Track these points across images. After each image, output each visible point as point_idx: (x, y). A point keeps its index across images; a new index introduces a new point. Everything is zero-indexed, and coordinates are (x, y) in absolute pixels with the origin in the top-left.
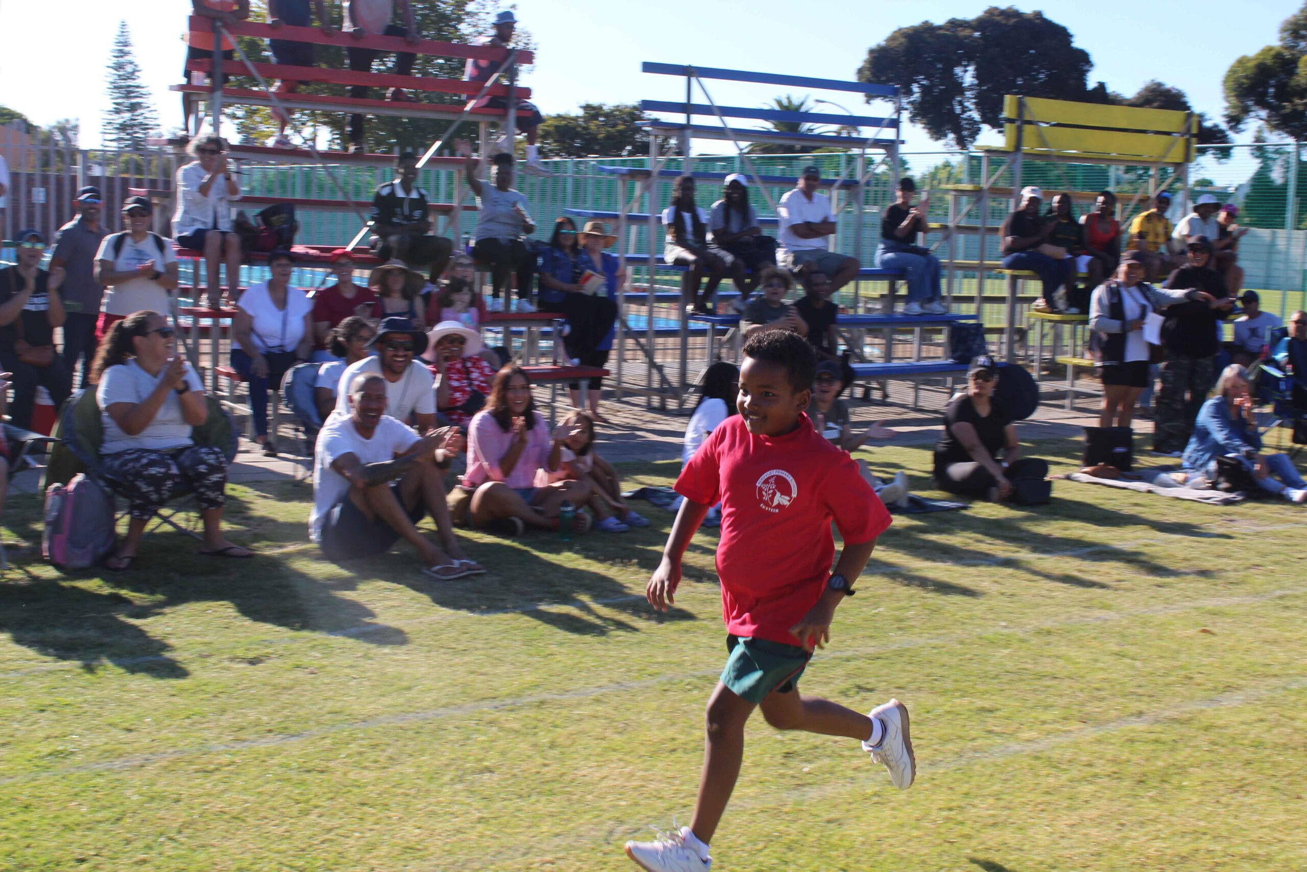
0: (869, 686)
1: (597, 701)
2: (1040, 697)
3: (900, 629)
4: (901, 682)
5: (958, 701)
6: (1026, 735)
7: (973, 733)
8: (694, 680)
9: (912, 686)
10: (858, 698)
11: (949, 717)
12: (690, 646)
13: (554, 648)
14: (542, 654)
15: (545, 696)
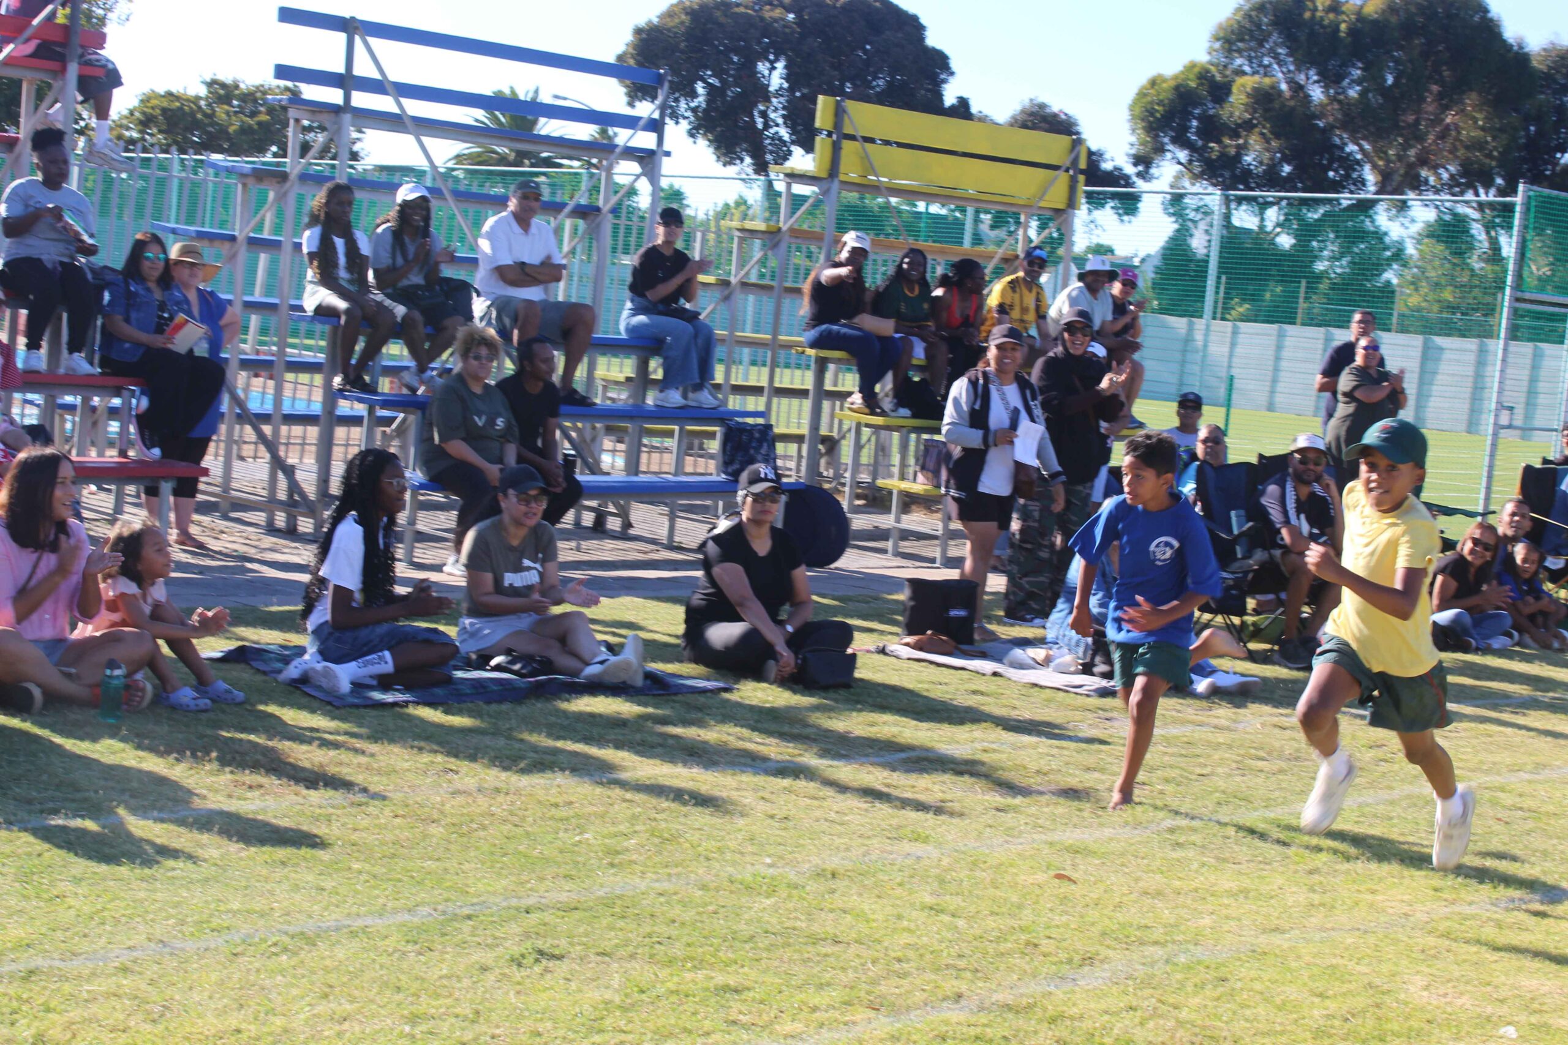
0: (557, 952)
1: (125, 970)
2: (815, 971)
3: (612, 865)
4: (607, 946)
5: (689, 976)
6: (788, 1027)
7: (707, 1025)
8: (286, 939)
9: (622, 952)
10: (537, 969)
11: (674, 998)
12: (285, 886)
13: (63, 887)
14: (45, 896)
15: (39, 962)
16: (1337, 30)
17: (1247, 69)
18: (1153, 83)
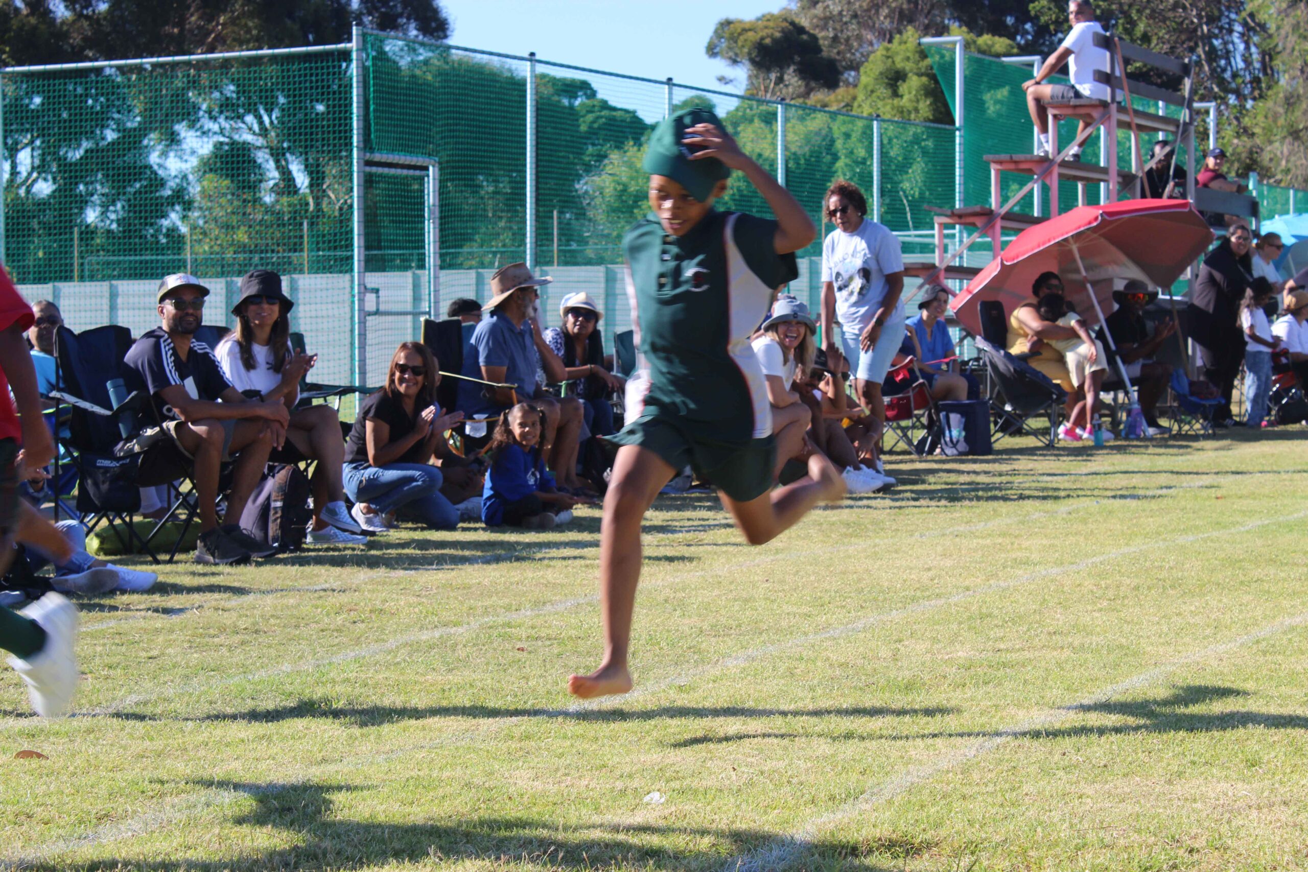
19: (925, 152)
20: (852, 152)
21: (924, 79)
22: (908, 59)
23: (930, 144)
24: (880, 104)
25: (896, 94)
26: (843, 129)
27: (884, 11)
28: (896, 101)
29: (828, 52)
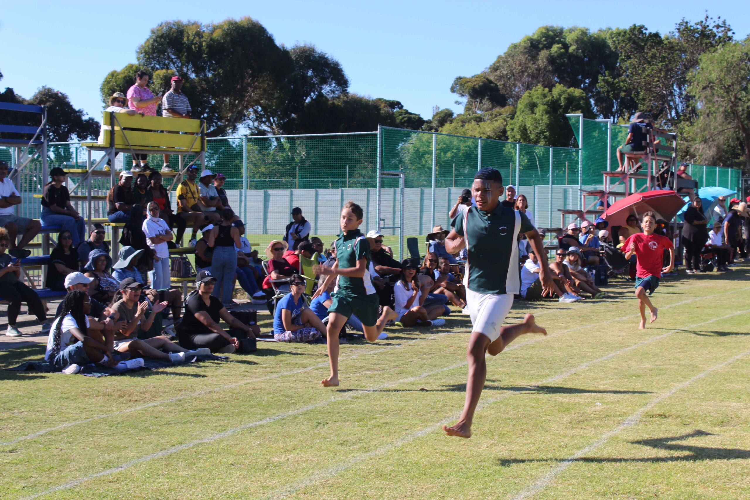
16: (201, 46)
17: (157, 66)
18: (113, 74)
19: (545, 137)
20: (514, 137)
21: (546, 106)
22: (538, 98)
23: (547, 134)
24: (526, 116)
25: (533, 112)
26: (511, 127)
27: (526, 74)
28: (533, 115)
29: (502, 92)
